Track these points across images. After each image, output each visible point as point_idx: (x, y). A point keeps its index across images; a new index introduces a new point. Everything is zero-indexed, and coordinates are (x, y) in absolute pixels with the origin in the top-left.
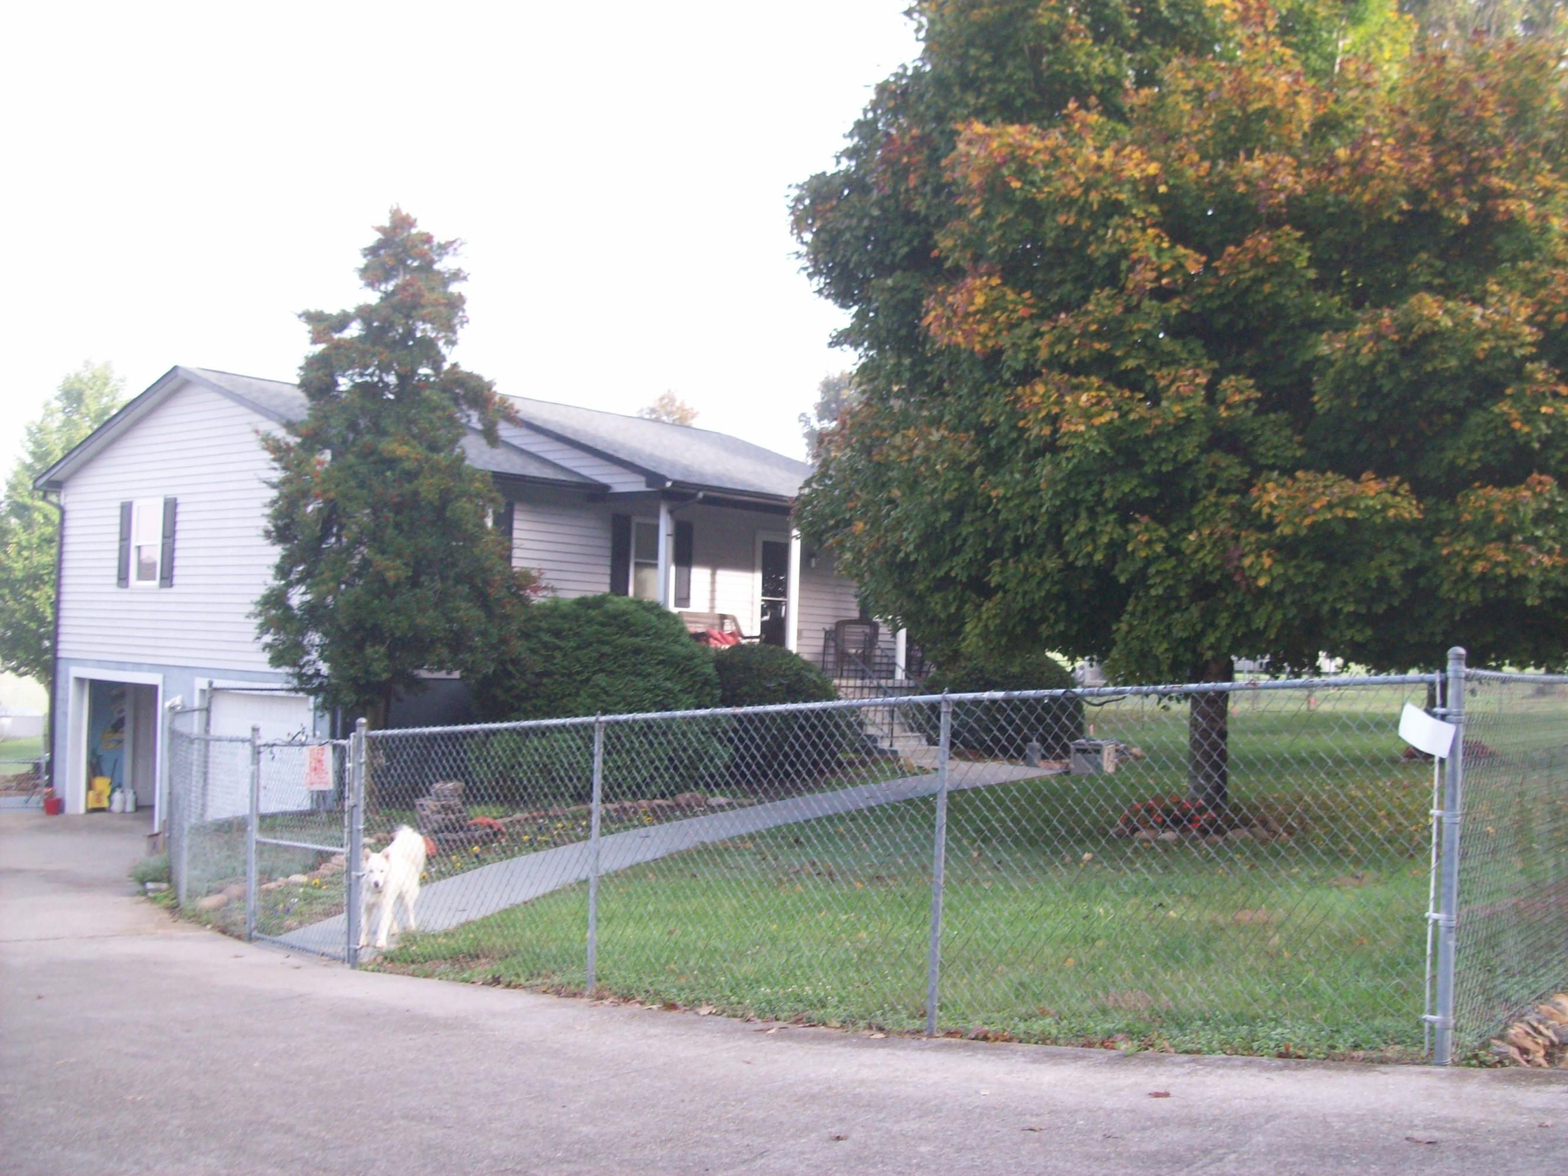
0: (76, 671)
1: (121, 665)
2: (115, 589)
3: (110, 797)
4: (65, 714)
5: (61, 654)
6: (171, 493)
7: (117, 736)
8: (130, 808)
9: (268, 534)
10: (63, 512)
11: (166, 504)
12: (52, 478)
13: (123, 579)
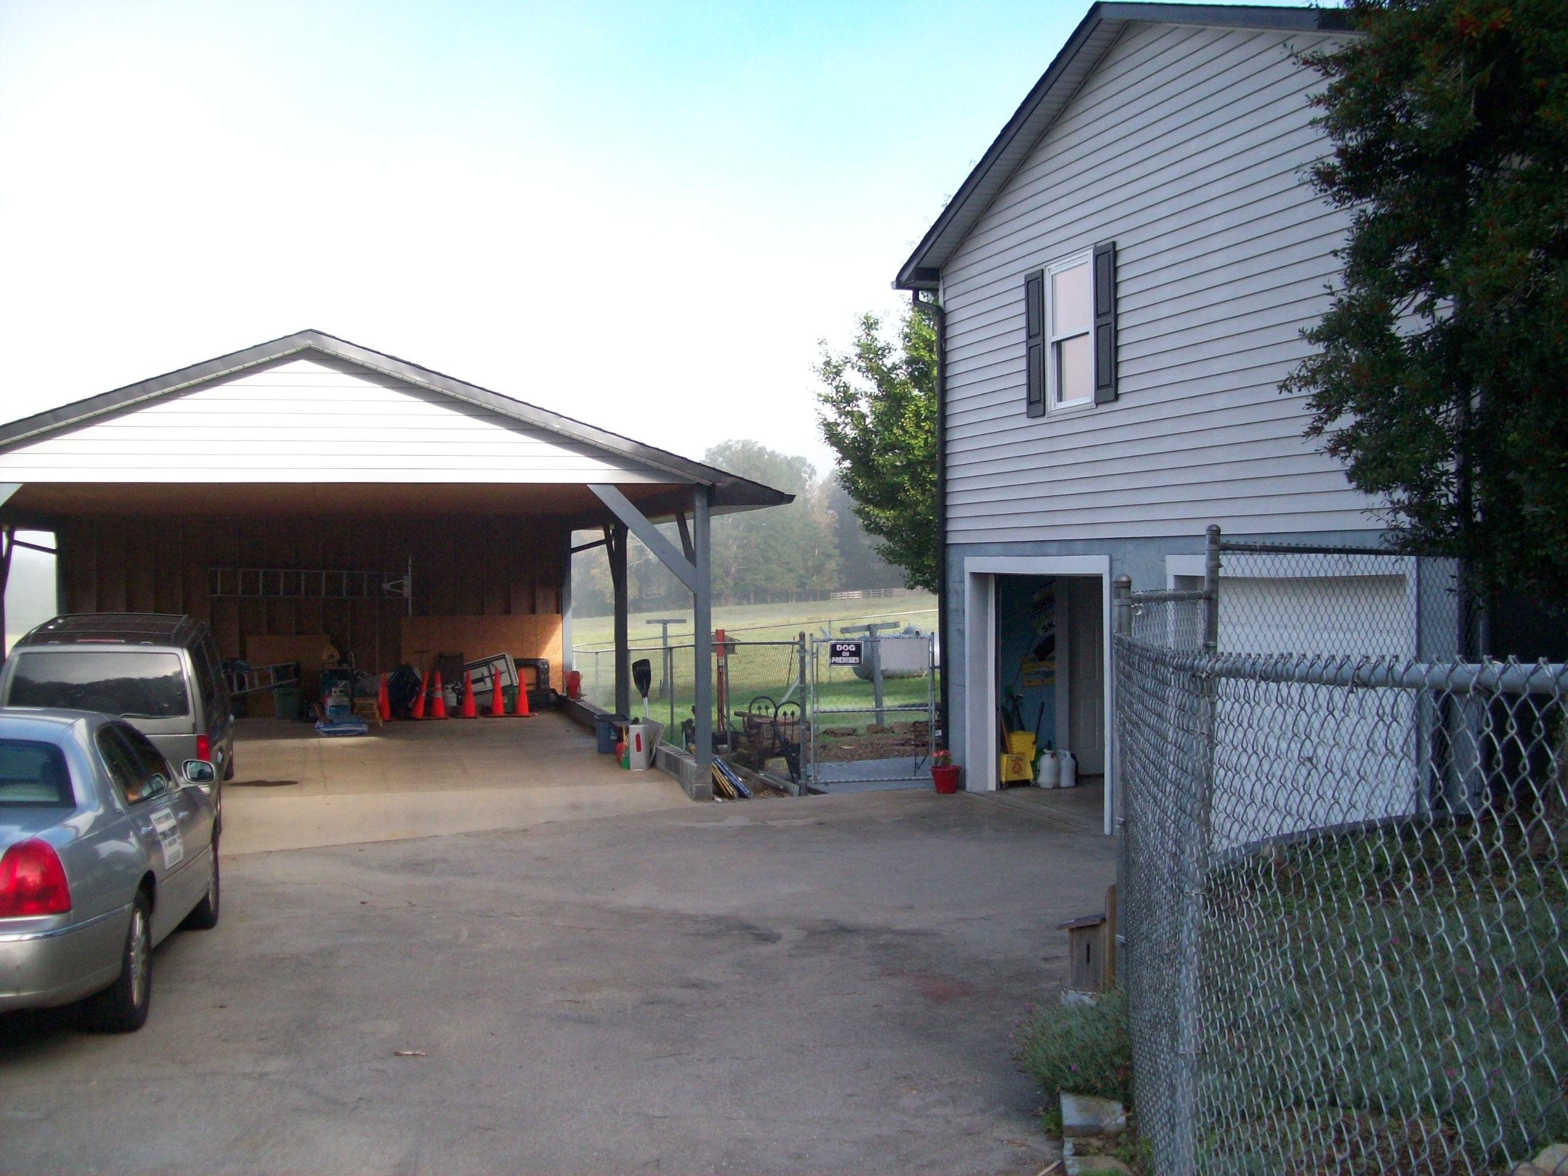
0: (974, 564)
1: (1040, 547)
2: (1025, 421)
3: (1034, 765)
4: (962, 633)
5: (952, 539)
6: (1101, 236)
7: (1043, 667)
8: (1066, 780)
10: (944, 316)
11: (1096, 257)
12: (922, 265)
13: (1036, 402)
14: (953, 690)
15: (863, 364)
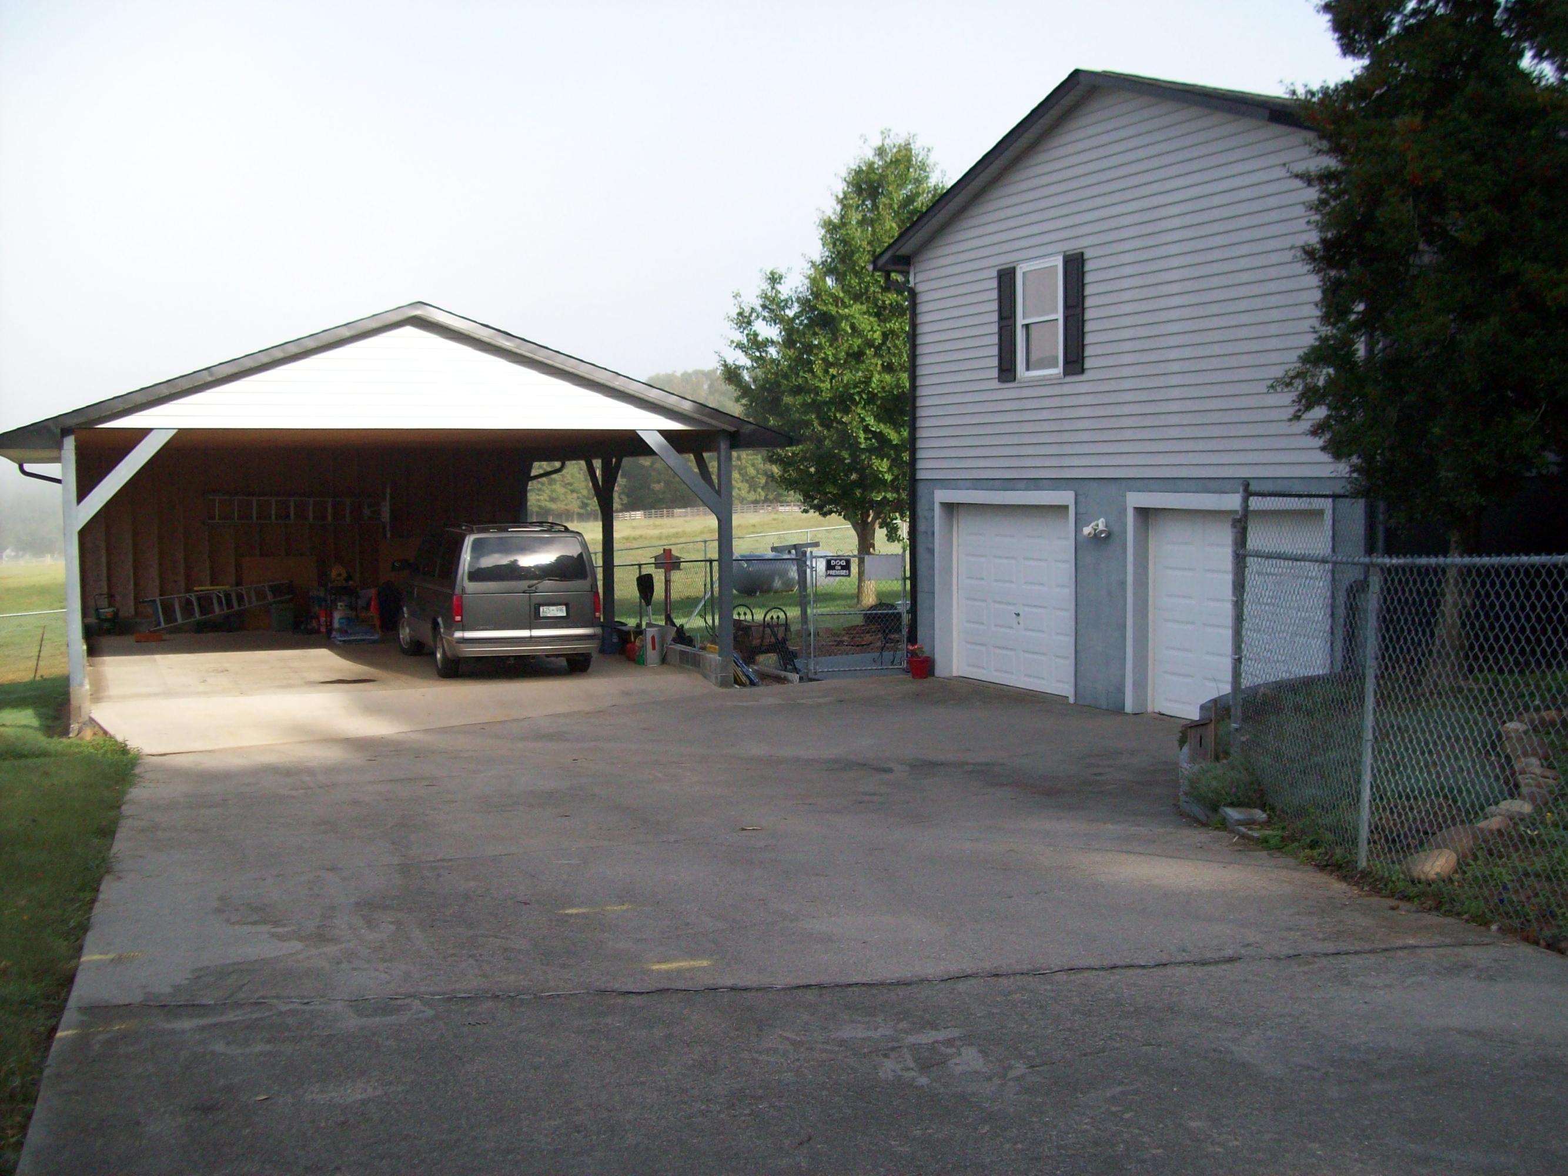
0: (942, 496)
2: (996, 384)
5: (920, 475)
6: (1072, 246)
9: (1309, 254)
10: (913, 294)
11: (1067, 263)
12: (899, 253)
13: (1007, 370)
14: (921, 597)
15: (766, 314)
